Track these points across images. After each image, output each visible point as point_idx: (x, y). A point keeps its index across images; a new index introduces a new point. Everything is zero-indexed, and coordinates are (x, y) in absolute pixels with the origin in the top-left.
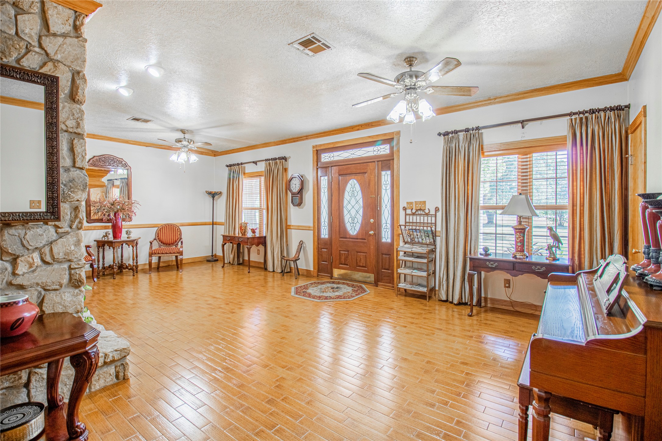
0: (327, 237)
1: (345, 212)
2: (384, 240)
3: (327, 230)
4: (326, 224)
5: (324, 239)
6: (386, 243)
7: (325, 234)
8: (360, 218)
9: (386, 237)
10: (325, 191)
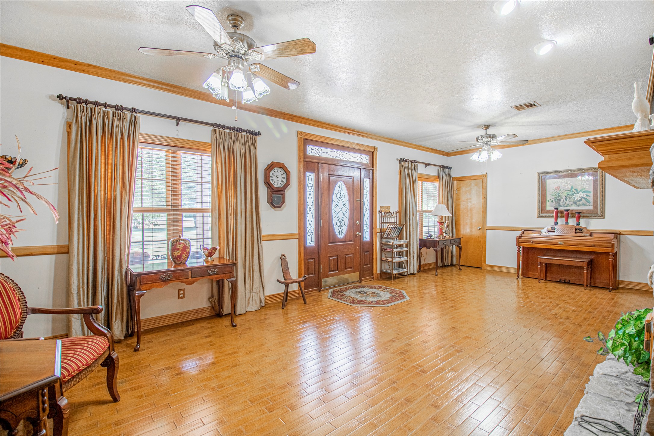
0: (313, 244)
1: (334, 215)
2: (365, 240)
3: (313, 237)
4: (312, 229)
5: (311, 247)
6: (367, 242)
7: (311, 241)
8: (346, 221)
9: (366, 237)
10: (311, 191)
